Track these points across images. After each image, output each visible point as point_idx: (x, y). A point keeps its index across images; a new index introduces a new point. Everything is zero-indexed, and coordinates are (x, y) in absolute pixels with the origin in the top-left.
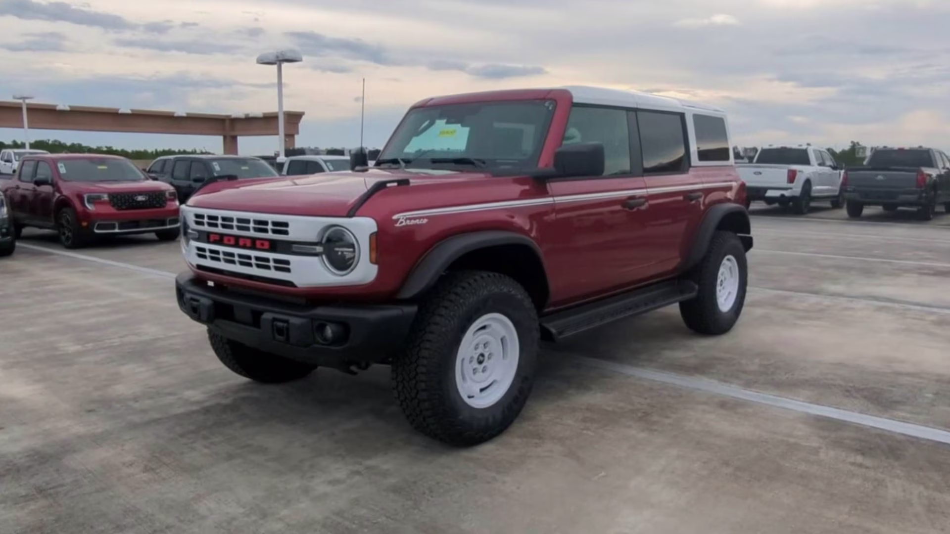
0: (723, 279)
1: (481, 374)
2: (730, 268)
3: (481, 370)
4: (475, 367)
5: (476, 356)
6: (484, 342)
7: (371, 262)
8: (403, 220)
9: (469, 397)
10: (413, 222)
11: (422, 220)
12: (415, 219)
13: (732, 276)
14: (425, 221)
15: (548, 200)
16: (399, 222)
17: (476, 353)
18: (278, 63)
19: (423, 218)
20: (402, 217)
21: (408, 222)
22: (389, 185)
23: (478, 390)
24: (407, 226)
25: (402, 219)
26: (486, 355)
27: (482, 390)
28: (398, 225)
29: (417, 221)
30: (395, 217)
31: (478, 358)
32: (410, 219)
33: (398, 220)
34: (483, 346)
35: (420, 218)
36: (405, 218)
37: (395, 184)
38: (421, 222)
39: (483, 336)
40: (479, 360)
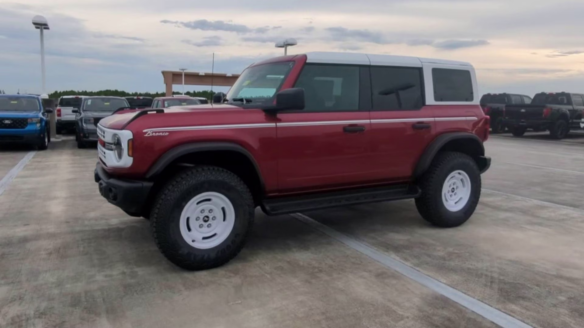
0: (455, 188)
1: (207, 228)
2: (462, 180)
3: (206, 226)
4: (201, 223)
5: (202, 217)
6: (209, 209)
7: (129, 155)
8: (151, 133)
9: (193, 241)
10: (157, 134)
11: (164, 133)
12: (159, 132)
13: (464, 185)
14: (167, 134)
15: (273, 125)
16: (147, 134)
17: (201, 215)
18: (285, 46)
19: (166, 132)
20: (150, 131)
21: (154, 134)
22: (149, 113)
23: (201, 238)
24: (153, 136)
25: (149, 132)
26: (211, 217)
27: (204, 238)
28: (146, 135)
29: (161, 134)
30: (145, 131)
31: (204, 218)
32: (156, 132)
33: (146, 133)
34: (208, 211)
35: (163, 132)
36: (152, 132)
37: (155, 112)
38: (163, 134)
39: (206, 206)
40: (204, 220)
